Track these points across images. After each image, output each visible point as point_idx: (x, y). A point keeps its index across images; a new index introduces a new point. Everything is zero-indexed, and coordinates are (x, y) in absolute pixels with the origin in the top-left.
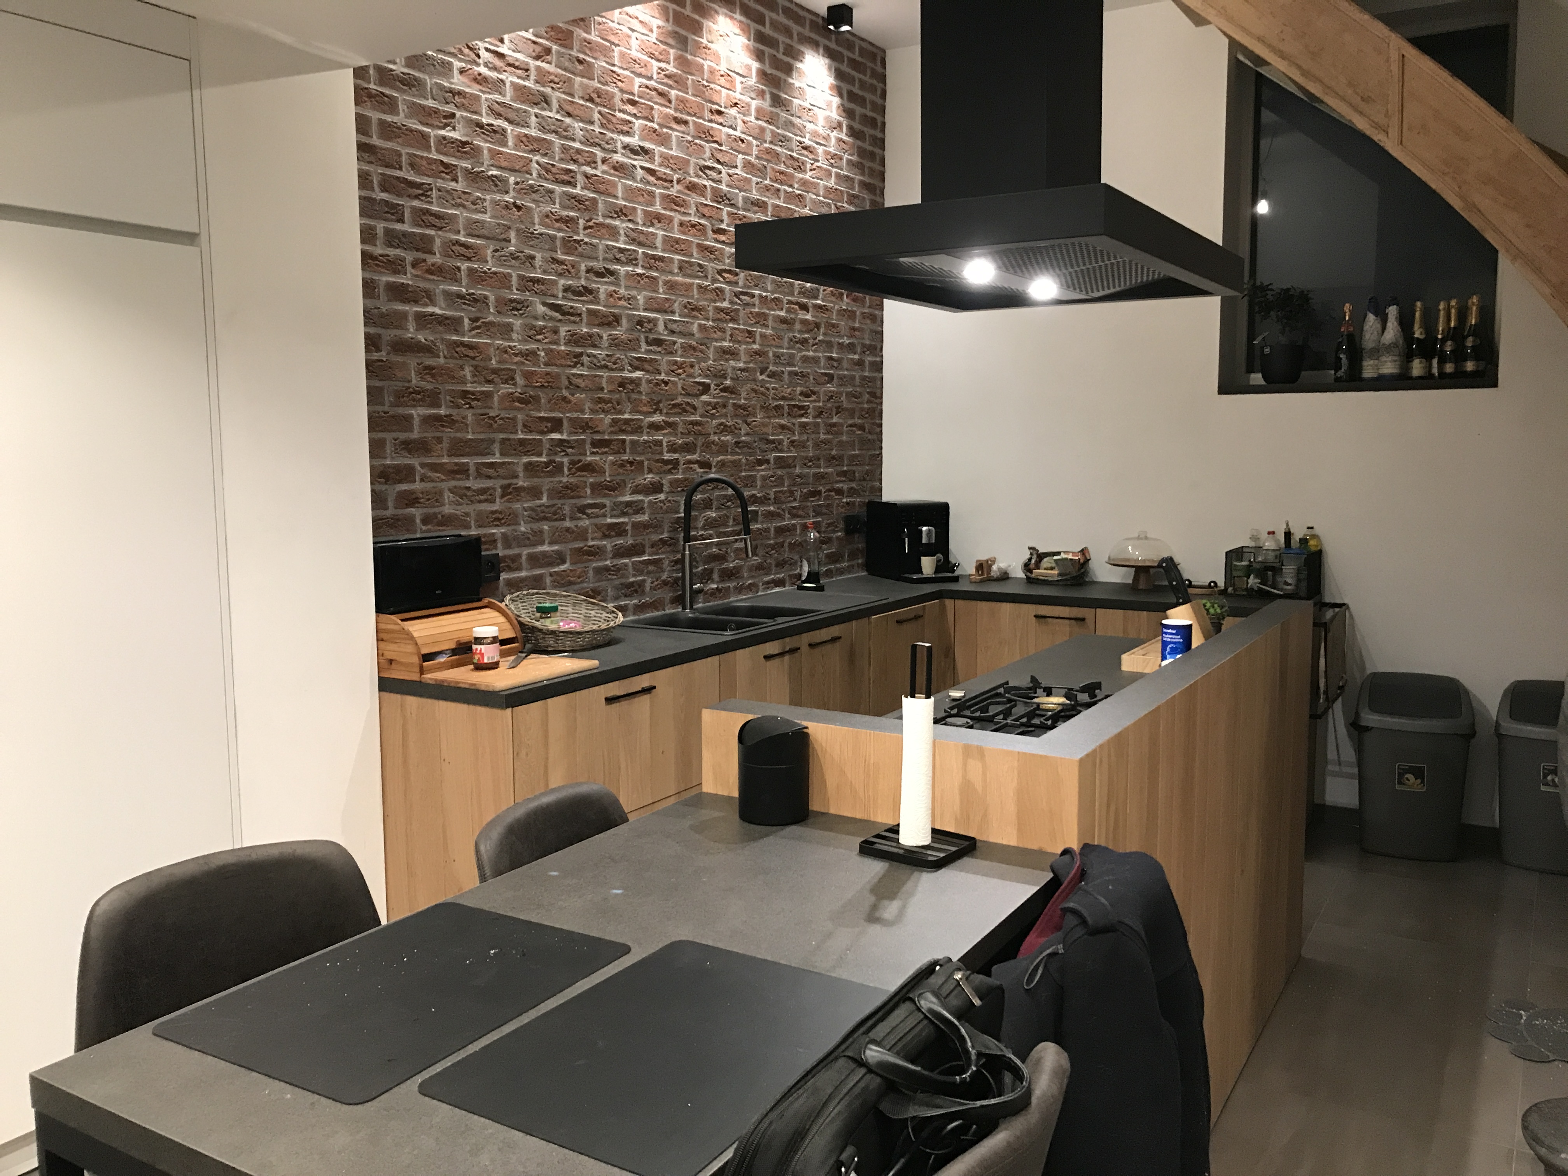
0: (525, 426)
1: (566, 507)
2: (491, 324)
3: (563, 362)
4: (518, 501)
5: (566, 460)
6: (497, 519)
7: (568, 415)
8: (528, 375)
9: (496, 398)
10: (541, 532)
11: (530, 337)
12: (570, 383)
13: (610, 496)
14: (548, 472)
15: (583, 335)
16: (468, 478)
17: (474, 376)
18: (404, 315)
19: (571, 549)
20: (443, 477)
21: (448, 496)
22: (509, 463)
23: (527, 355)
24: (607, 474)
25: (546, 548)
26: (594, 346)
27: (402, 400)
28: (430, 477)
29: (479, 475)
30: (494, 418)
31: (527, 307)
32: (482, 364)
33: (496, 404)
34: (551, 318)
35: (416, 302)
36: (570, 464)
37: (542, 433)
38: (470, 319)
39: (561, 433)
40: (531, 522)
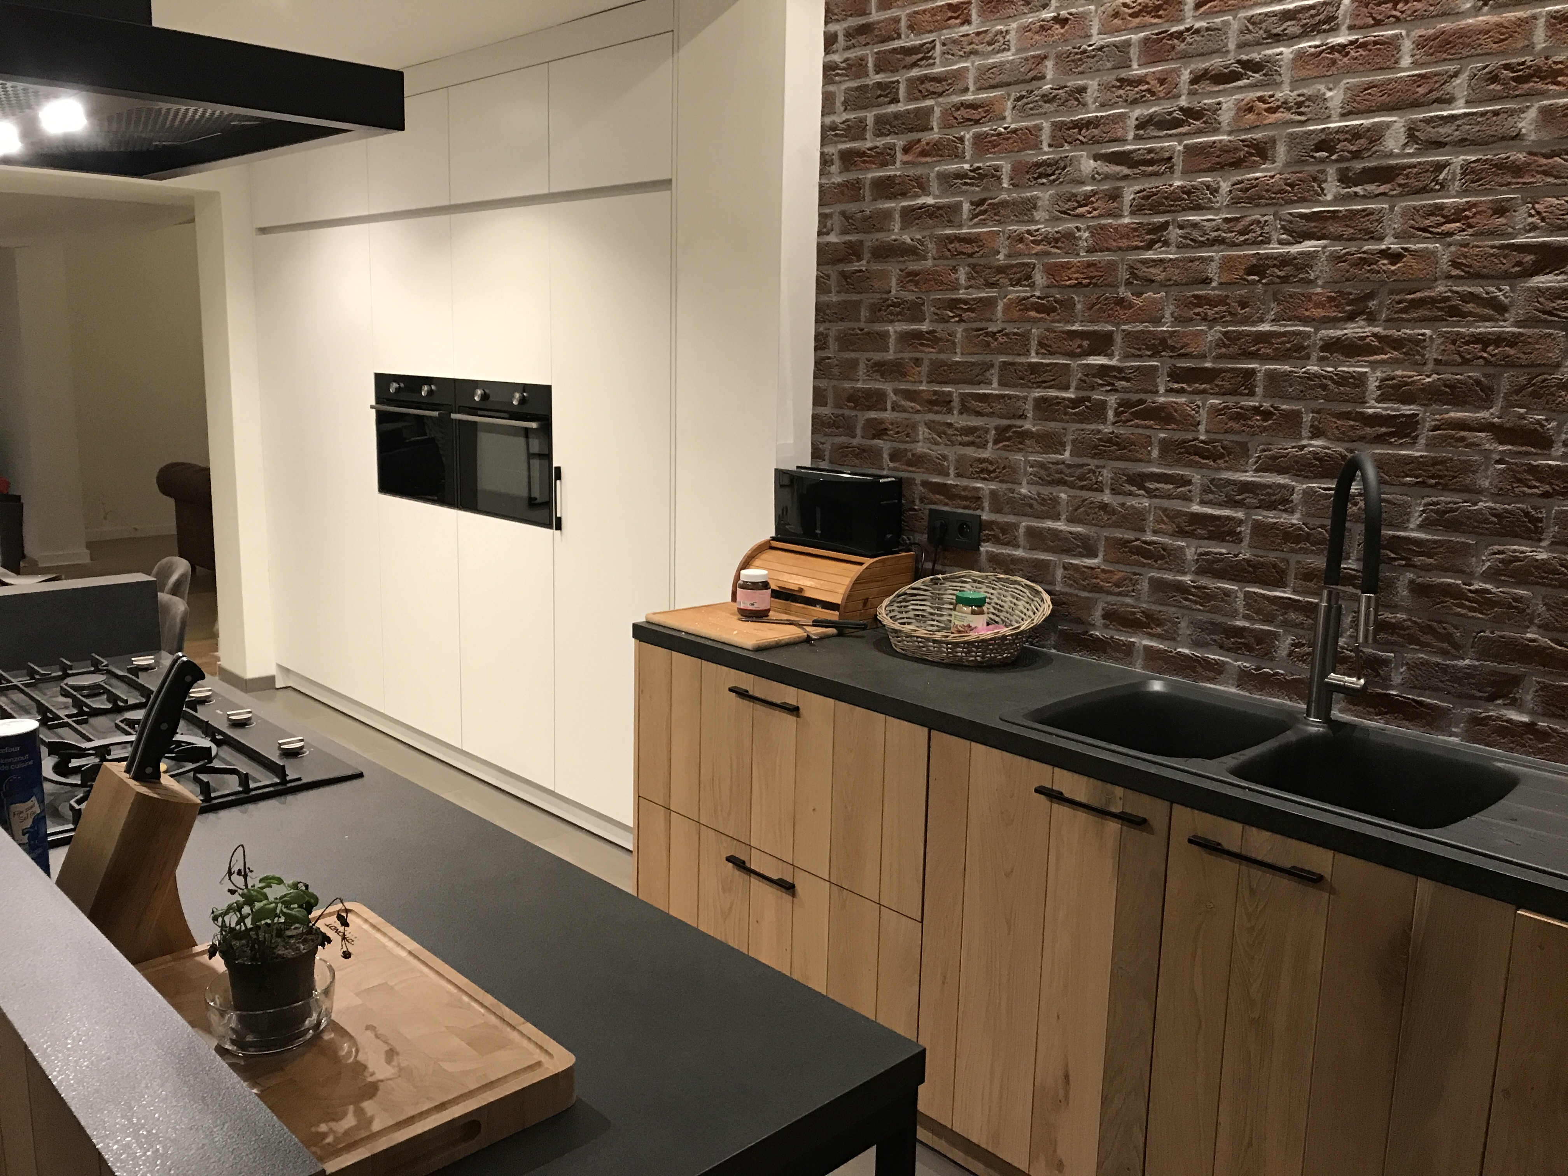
0: (1041, 344)
1: (1105, 472)
2: (1004, 204)
3: (1124, 243)
4: (1020, 450)
5: (1112, 400)
6: (985, 471)
7: (1124, 327)
8: (1052, 271)
9: (1000, 308)
10: (1055, 500)
11: (1065, 213)
12: (1134, 275)
13: (1204, 466)
14: (1075, 414)
15: (1173, 192)
16: (950, 411)
17: (970, 278)
18: (887, 215)
19: (1107, 538)
20: (918, 407)
21: (923, 432)
22: (1010, 397)
23: (1057, 240)
24: (1202, 428)
25: (1060, 525)
26: (1198, 208)
27: (877, 314)
28: (903, 406)
29: (965, 409)
30: (994, 334)
31: (1064, 168)
32: (982, 261)
33: (999, 314)
34: (1107, 177)
35: (904, 195)
36: (1120, 405)
37: (1072, 355)
38: (972, 203)
39: (1111, 356)
40: (1037, 483)
